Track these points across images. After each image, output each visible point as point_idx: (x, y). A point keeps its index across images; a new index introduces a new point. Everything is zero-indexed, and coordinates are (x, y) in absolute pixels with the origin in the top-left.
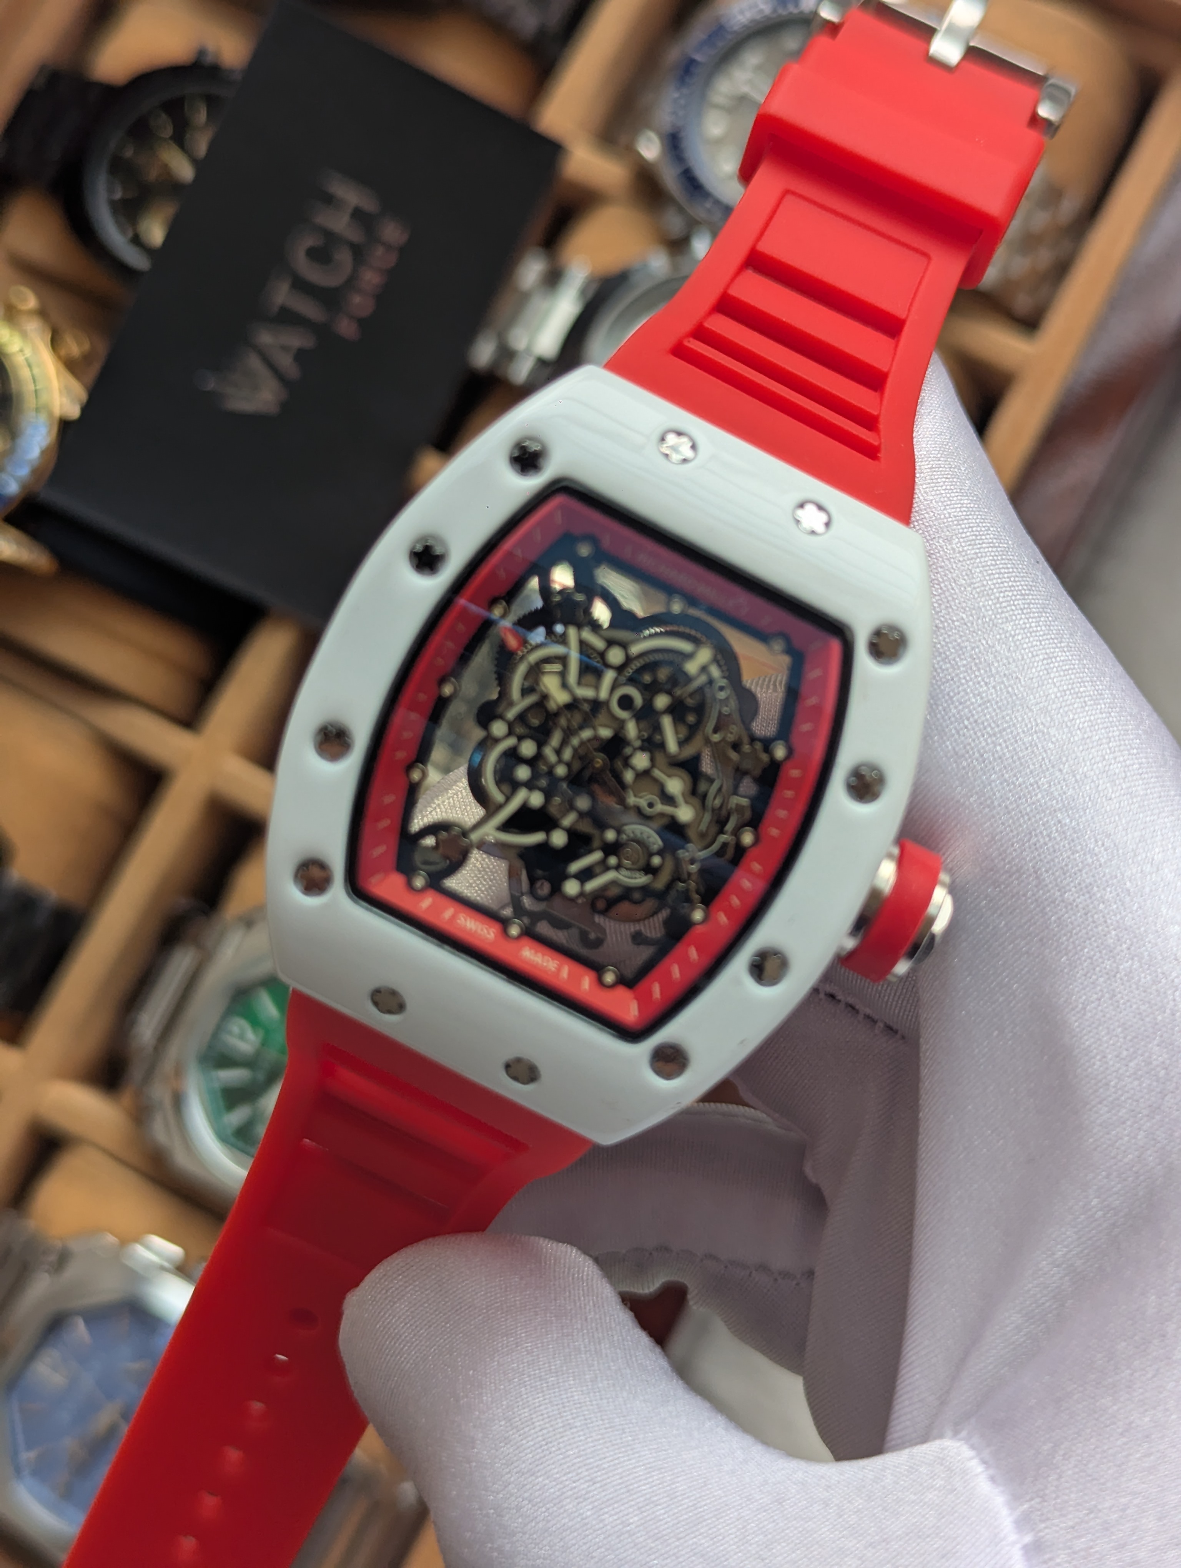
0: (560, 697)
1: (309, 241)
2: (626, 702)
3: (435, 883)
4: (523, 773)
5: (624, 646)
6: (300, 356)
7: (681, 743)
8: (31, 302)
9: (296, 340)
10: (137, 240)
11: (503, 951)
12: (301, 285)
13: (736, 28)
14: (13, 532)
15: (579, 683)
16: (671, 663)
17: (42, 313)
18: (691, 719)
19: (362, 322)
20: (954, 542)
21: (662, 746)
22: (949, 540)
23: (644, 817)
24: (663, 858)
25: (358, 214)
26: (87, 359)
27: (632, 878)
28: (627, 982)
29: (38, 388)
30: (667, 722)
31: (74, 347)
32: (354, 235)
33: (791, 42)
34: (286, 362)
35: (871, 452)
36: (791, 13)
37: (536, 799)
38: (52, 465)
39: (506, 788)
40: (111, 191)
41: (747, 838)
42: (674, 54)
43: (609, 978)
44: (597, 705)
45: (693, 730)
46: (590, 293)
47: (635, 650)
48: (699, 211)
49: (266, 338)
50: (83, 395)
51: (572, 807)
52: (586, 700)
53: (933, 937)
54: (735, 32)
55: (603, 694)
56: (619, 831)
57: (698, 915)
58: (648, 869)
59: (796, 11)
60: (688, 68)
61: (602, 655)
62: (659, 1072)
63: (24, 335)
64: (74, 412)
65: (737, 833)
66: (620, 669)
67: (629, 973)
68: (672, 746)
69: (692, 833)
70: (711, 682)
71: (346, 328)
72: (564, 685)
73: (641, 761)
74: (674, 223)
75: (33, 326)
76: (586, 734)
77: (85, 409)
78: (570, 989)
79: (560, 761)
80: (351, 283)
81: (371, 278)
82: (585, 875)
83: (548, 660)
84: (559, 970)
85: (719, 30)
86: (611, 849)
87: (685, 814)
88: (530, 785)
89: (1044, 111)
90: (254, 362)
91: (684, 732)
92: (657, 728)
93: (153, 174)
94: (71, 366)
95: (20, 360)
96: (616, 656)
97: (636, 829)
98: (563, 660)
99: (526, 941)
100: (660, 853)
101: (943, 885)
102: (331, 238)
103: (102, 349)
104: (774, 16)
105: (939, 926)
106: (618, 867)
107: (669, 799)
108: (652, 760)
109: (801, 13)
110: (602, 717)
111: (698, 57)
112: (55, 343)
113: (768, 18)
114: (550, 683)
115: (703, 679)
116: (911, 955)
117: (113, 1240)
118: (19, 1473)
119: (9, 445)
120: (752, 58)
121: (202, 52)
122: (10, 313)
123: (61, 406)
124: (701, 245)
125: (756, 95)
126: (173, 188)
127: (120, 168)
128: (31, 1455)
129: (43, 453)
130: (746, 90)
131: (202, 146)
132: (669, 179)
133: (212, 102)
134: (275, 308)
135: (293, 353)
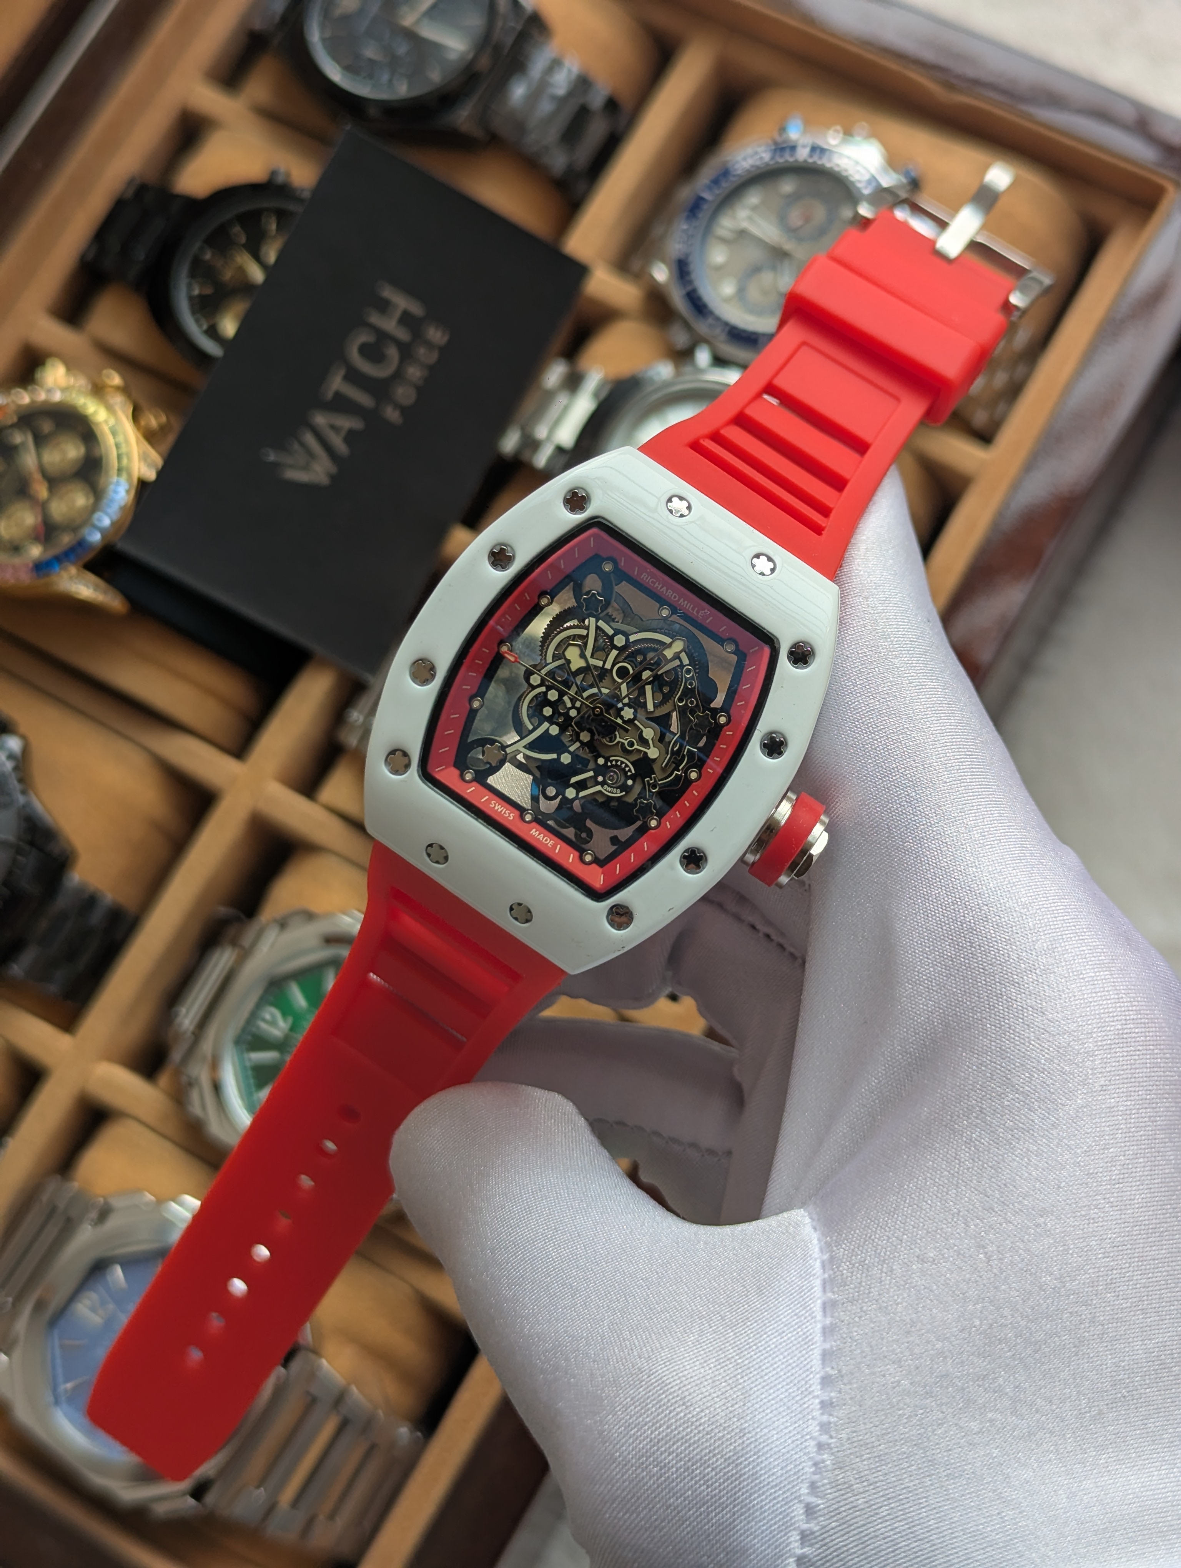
0: (577, 663)
1: (364, 337)
2: (623, 672)
3: (481, 778)
4: (548, 711)
5: (626, 635)
6: (350, 437)
7: (655, 706)
8: (116, 380)
9: (347, 423)
10: (213, 332)
11: (519, 829)
12: (354, 377)
13: (739, 172)
14: (91, 577)
15: (592, 657)
16: (655, 650)
17: (125, 390)
18: (666, 690)
19: (404, 410)
20: (870, 600)
21: (644, 705)
22: (866, 598)
23: (626, 752)
24: (634, 781)
25: (406, 319)
26: (163, 429)
27: (610, 792)
28: (598, 861)
29: (120, 452)
30: (648, 688)
31: (153, 420)
32: (403, 335)
33: (787, 186)
34: (338, 442)
35: (818, 530)
36: (787, 161)
37: (554, 730)
38: (129, 519)
39: (536, 721)
40: (190, 287)
41: (693, 775)
42: (685, 193)
43: (588, 858)
44: (604, 673)
45: (666, 698)
46: (603, 394)
47: (632, 638)
48: (702, 327)
49: (320, 420)
50: (159, 462)
51: (578, 739)
52: (596, 667)
53: (811, 856)
54: (738, 175)
55: (608, 666)
56: (607, 759)
57: (653, 823)
58: (624, 788)
59: (791, 160)
60: (695, 207)
61: (611, 638)
62: (612, 923)
63: (110, 408)
64: (151, 475)
65: (686, 770)
66: (621, 649)
67: (602, 857)
68: (650, 707)
69: (656, 767)
70: (682, 666)
71: (392, 414)
72: (583, 656)
73: (628, 713)
74: (681, 339)
75: (118, 400)
76: (594, 690)
77: (160, 474)
78: (560, 860)
79: (573, 707)
80: (398, 375)
81: (414, 373)
82: (581, 786)
83: (574, 637)
84: (554, 846)
85: (726, 173)
86: (599, 770)
87: (653, 753)
88: (550, 720)
89: (1016, 299)
90: (309, 439)
91: (660, 697)
92: (642, 693)
93: (228, 275)
94: (150, 437)
95: (106, 429)
96: (619, 641)
97: (619, 759)
98: (585, 638)
99: (534, 824)
100: (633, 777)
101: (823, 823)
102: (383, 336)
103: (177, 426)
104: (772, 163)
105: (816, 851)
106: (603, 784)
107: (644, 742)
108: (635, 713)
109: (796, 161)
110: (607, 681)
111: (706, 195)
112: (136, 416)
113: (767, 164)
114: (572, 654)
115: (677, 663)
116: (792, 868)
117: (149, 1197)
118: (57, 1402)
119: (91, 500)
120: (753, 198)
121: (274, 173)
122: (98, 390)
123: (139, 469)
124: (703, 357)
125: (754, 230)
126: (246, 288)
127: (200, 271)
128: (69, 1385)
129: (123, 509)
130: (745, 225)
131: (271, 255)
132: (677, 299)
133: (282, 215)
134: (330, 395)
135: (343, 433)
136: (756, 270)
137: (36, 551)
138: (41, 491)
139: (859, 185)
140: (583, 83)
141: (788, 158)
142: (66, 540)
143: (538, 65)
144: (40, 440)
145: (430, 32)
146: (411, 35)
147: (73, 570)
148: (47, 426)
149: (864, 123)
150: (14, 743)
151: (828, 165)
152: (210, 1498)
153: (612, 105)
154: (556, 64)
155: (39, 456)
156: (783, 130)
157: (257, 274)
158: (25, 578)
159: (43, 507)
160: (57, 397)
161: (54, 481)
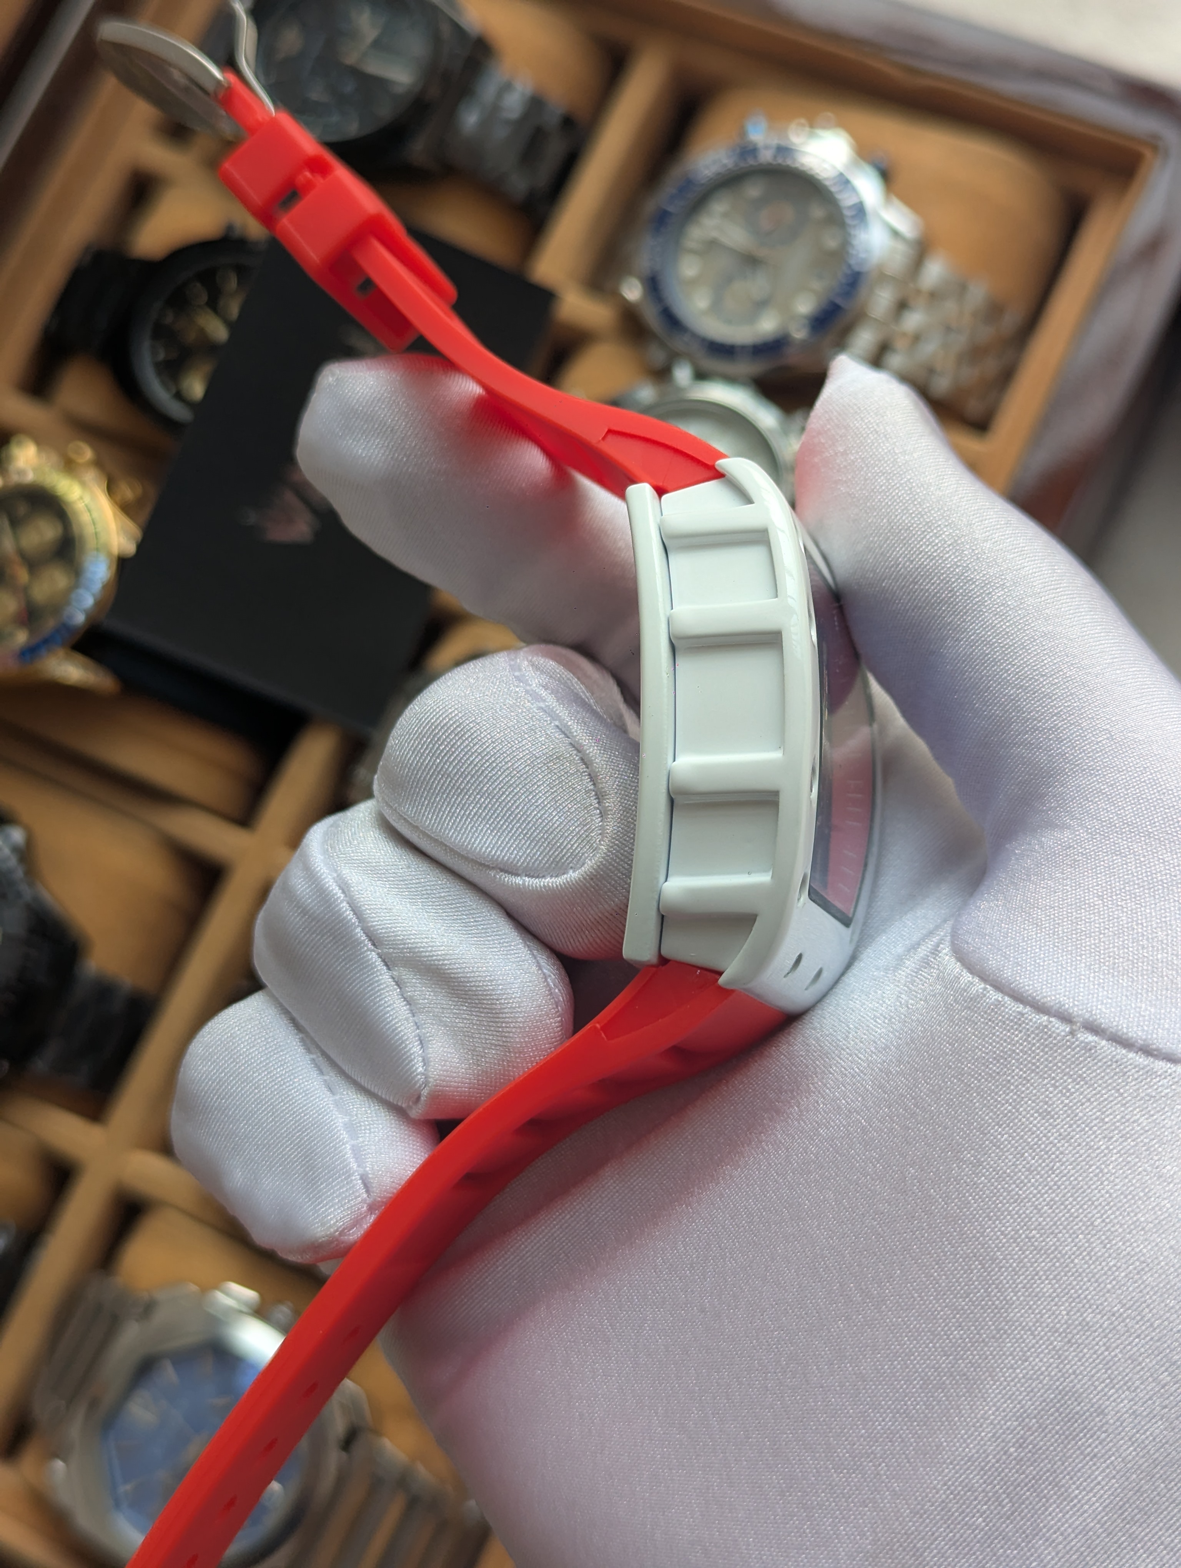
8: (87, 453)
10: (179, 396)
14: (80, 658)
17: (98, 464)
26: (140, 500)
31: (128, 492)
33: (753, 190)
36: (751, 165)
40: (154, 353)
42: (651, 206)
48: (679, 344)
50: (138, 533)
54: (702, 185)
59: (755, 164)
60: (661, 219)
63: (83, 484)
64: (130, 549)
74: (657, 356)
75: (91, 475)
77: (140, 546)
85: (688, 184)
90: (288, 497)
93: (191, 337)
94: (126, 509)
95: (80, 506)
104: (735, 168)
109: (760, 163)
111: (671, 209)
112: (111, 489)
113: (731, 170)
117: (193, 1288)
118: (117, 1505)
119: (70, 579)
120: (719, 207)
121: (230, 228)
122: (69, 466)
123: (118, 544)
124: (682, 374)
125: (724, 240)
126: (210, 348)
127: (162, 333)
128: (128, 1487)
129: (105, 587)
130: (714, 234)
131: (234, 309)
132: (651, 317)
133: (241, 271)
136: (729, 279)
137: (21, 637)
138: (22, 575)
139: (827, 183)
140: (536, 104)
141: (751, 162)
142: (49, 623)
143: (488, 89)
144: (16, 523)
145: (375, 67)
146: (356, 73)
147: (61, 653)
148: (22, 509)
149: (829, 114)
150: (17, 835)
151: (793, 166)
153: (568, 122)
154: (507, 87)
155: (16, 538)
156: (743, 133)
157: (218, 331)
158: (14, 666)
159: (26, 590)
160: (30, 477)
161: (33, 564)
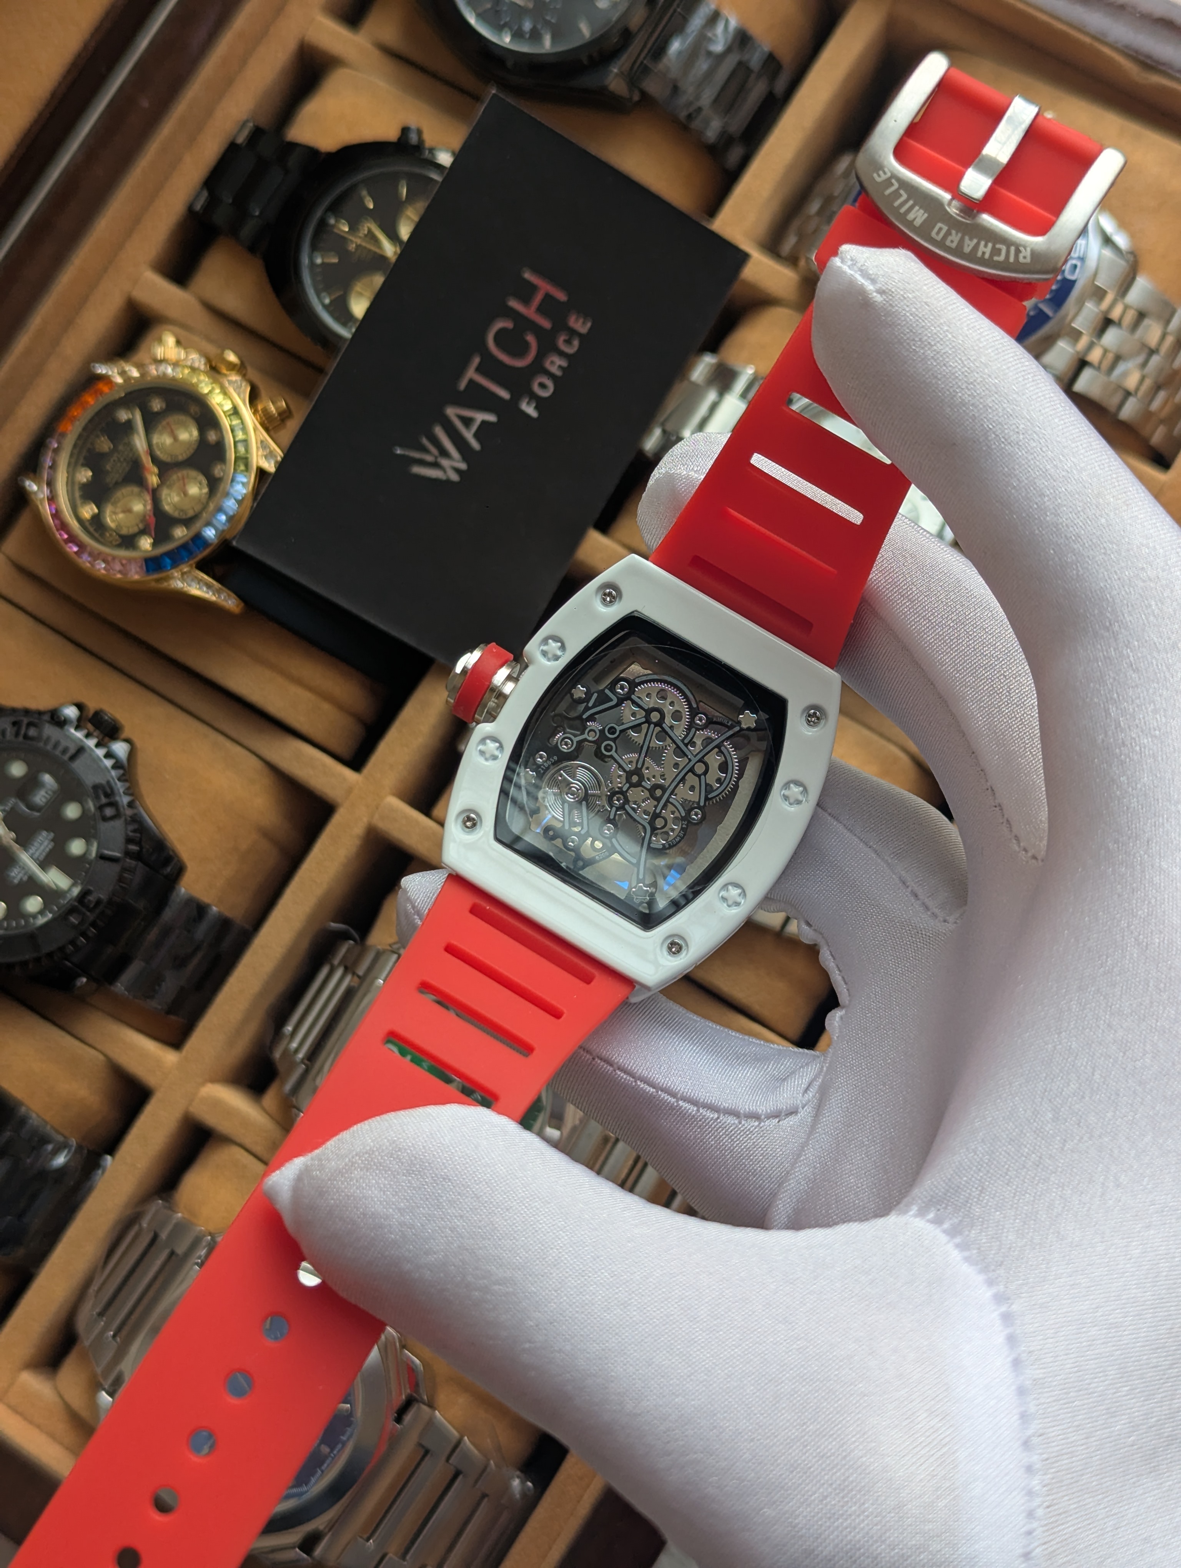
1: (502, 323)
6: (483, 431)
9: (480, 416)
10: (342, 311)
12: (490, 367)
14: (204, 576)
17: (241, 369)
19: (540, 403)
25: (548, 306)
26: (285, 415)
29: (237, 440)
31: (271, 405)
32: (543, 322)
34: (469, 436)
40: (312, 255)
49: (451, 412)
50: (279, 454)
63: (226, 389)
64: (270, 467)
71: (529, 409)
75: (234, 380)
80: (537, 366)
81: (555, 364)
90: (438, 433)
93: (354, 244)
94: (270, 424)
95: (221, 413)
102: (523, 323)
112: (254, 398)
119: (206, 490)
121: (405, 132)
122: (214, 369)
123: (257, 462)
126: (378, 261)
129: (240, 503)
131: (405, 231)
133: (414, 180)
134: (463, 385)
135: (474, 428)
137: (147, 545)
138: (152, 477)
140: (742, 39)
142: (180, 533)
144: (151, 421)
147: (187, 569)
148: (157, 405)
150: (119, 749)
152: (318, 1552)
153: (771, 63)
154: (715, 18)
155: (149, 438)
157: (389, 250)
158: (135, 575)
159: (154, 494)
160: (169, 374)
161: (165, 468)
